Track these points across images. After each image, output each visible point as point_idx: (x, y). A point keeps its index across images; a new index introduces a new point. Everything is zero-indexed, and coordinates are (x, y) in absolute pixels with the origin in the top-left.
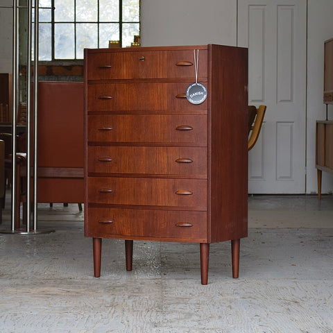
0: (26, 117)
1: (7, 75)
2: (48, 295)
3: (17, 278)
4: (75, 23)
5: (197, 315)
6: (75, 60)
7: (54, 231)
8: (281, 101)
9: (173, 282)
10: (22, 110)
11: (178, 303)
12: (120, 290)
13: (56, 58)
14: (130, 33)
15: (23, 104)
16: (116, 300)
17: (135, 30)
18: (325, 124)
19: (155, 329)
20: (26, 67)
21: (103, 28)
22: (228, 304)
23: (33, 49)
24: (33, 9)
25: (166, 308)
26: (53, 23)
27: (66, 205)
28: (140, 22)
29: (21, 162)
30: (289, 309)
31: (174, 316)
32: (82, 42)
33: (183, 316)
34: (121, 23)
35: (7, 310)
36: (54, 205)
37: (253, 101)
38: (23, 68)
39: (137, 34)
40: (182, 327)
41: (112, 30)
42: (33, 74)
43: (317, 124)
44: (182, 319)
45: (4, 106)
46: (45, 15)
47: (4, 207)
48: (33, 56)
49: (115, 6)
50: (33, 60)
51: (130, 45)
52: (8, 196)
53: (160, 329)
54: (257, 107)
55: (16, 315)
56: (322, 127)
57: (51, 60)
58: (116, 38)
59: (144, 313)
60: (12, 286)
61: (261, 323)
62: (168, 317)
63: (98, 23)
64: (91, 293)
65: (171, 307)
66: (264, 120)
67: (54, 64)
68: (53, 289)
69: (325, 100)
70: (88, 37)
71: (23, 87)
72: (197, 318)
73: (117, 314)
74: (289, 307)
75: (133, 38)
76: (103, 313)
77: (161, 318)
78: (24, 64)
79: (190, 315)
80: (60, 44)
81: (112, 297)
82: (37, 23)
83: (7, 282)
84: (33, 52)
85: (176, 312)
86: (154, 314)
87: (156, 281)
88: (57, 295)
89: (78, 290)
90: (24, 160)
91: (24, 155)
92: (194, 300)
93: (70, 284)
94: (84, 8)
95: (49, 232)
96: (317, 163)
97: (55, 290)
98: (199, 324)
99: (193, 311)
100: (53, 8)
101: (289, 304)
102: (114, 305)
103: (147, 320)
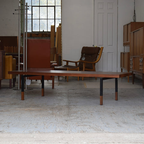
0: (23, 51)
1: (17, 37)
2: (30, 111)
3: (20, 105)
4: (39, 19)
5: (81, 117)
6: (40, 32)
7: (32, 89)
8: (109, 45)
9: (72, 106)
10: (22, 48)
11: (74, 113)
12: (55, 109)
13: (33, 31)
14: (58, 23)
15: (22, 46)
16: (53, 112)
17: (60, 21)
18: (124, 53)
19: (66, 122)
20: (23, 34)
21: (49, 21)
22: (91, 114)
23: (25, 28)
24: (25, 15)
25: (70, 115)
26: (32, 19)
27: (36, 80)
28: (61, 19)
29: (22, 66)
30: (111, 115)
31: (73, 118)
32: (42, 26)
33: (76, 118)
34: (55, 19)
35: (17, 115)
36: (32, 80)
37: (99, 45)
38: (22, 34)
39: (60, 23)
40: (76, 121)
41: (52, 22)
42: (25, 37)
43: (121, 53)
44: (75, 119)
45: (16, 47)
46: (29, 17)
47: (15, 81)
48: (25, 30)
49: (53, 13)
50: (25, 32)
51: (58, 27)
52: (17, 77)
53: (68, 122)
54: (100, 48)
55: (20, 117)
56: (123, 54)
57: (31, 32)
58: (53, 24)
59: (63, 117)
60: (18, 107)
61: (102, 120)
62: (71, 118)
63: (47, 19)
64: (45, 110)
65: (72, 115)
66: (103, 52)
67: (32, 33)
69: (124, 45)
70: (44, 24)
71: (22, 41)
72: (81, 118)
73: (53, 117)
74: (112, 115)
75: (59, 24)
76: (49, 117)
77: (68, 118)
78: (22, 33)
79: (78, 117)
80: (34, 26)
81: (52, 111)
82: (27, 19)
83: (17, 106)
84: (25, 29)
85: (74, 116)
86: (66, 117)
87: (67, 106)
88: (33, 111)
89: (41, 109)
90: (22, 65)
91: (22, 64)
92: (79, 112)
93: (38, 107)
94: (43, 14)
95: (31, 90)
96: (121, 66)
97: (33, 109)
98: (81, 120)
99: (79, 116)
100: (32, 14)
101: (111, 114)
102: (52, 114)
103: (64, 119)
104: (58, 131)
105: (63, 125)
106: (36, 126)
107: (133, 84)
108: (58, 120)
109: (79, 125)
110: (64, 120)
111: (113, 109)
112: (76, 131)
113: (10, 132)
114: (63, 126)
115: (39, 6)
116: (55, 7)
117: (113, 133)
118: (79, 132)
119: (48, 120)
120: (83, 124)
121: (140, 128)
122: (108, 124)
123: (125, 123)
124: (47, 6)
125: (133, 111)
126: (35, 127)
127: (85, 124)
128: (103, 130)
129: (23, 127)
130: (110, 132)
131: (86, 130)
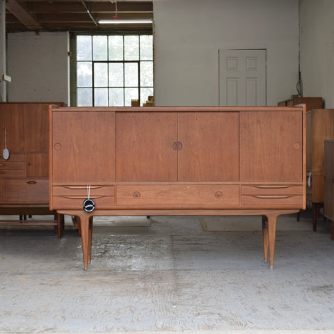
2: (102, 283)
4: (108, 87)
5: (201, 296)
9: (183, 273)
11: (188, 287)
12: (149, 279)
16: (147, 286)
17: (149, 92)
21: (127, 91)
22: (220, 288)
25: (180, 291)
26: (93, 87)
28: (153, 87)
30: (259, 292)
31: (186, 297)
33: (191, 297)
34: (139, 87)
35: (76, 294)
40: (192, 305)
51: (145, 102)
53: (178, 306)
55: (83, 297)
58: (136, 98)
59: (166, 295)
60: (77, 276)
61: (242, 302)
62: (182, 298)
63: (124, 87)
65: (184, 290)
68: (105, 278)
72: (201, 299)
73: (148, 296)
74: (260, 290)
75: (148, 97)
76: (140, 295)
77: (177, 299)
79: (195, 297)
81: (144, 284)
85: (187, 294)
86: (172, 295)
88: (107, 282)
93: (115, 274)
97: (107, 278)
98: (203, 303)
99: (197, 294)
101: (260, 288)
102: (145, 289)
103: (169, 300)
104: (159, 326)
105: (168, 313)
106: (116, 316)
107: (298, 220)
108: (158, 303)
109: (199, 314)
110: (169, 302)
111: (262, 276)
112: (195, 326)
113: (69, 331)
114: (169, 315)
115: (108, 62)
116: (139, 62)
117: (264, 329)
118: (201, 327)
119: (137, 302)
120: (207, 311)
121: (316, 319)
122: (254, 311)
123: (286, 307)
124: (124, 62)
125: (302, 281)
126: (116, 319)
127: (211, 311)
128: (246, 324)
129: (92, 318)
130: (260, 329)
131: (214, 325)
